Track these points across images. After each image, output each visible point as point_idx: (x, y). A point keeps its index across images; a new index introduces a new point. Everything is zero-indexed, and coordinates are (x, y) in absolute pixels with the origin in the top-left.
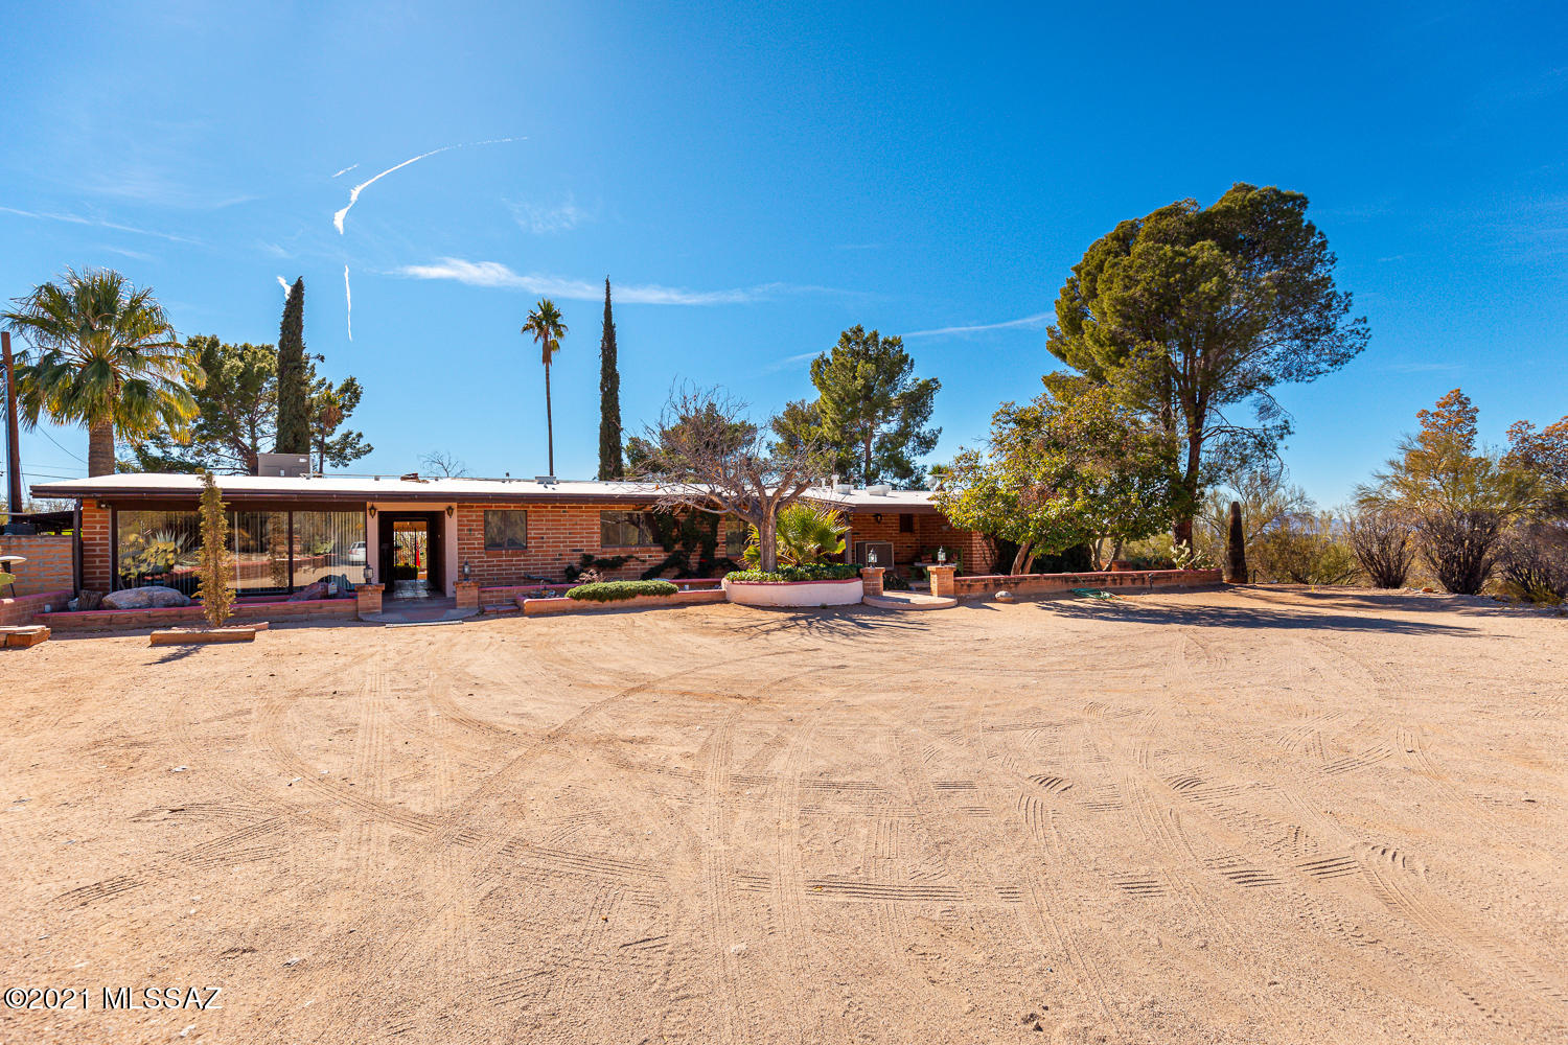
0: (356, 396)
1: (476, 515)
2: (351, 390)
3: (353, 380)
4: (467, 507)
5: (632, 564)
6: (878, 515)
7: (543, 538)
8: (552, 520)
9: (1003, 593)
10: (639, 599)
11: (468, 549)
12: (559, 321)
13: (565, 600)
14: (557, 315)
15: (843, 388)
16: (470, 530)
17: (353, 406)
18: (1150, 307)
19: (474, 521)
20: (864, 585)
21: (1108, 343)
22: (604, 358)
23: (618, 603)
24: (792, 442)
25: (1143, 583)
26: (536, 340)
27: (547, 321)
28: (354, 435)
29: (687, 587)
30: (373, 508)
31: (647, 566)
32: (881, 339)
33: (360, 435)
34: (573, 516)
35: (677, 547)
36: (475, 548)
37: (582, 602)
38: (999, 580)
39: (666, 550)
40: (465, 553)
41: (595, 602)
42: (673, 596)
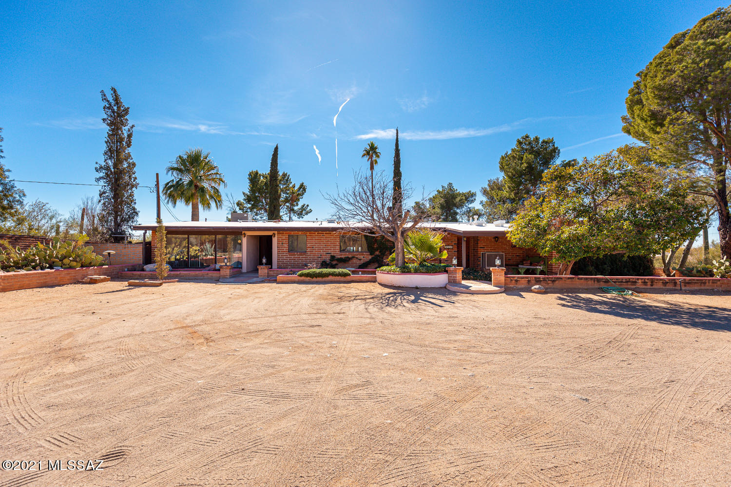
0: (304, 190)
1: (285, 237)
2: (302, 187)
3: (303, 184)
4: (281, 233)
5: (354, 261)
6: (497, 237)
7: (313, 247)
8: (318, 239)
9: (537, 286)
10: (330, 278)
11: (282, 252)
12: (377, 151)
13: (294, 277)
14: (376, 148)
15: (514, 169)
16: (282, 243)
17: (303, 194)
18: (683, 88)
19: (284, 239)
20: (449, 277)
21: (649, 119)
22: (395, 165)
23: (320, 279)
24: (492, 200)
25: (675, 286)
26: (368, 160)
27: (372, 151)
28: (306, 206)
29: (360, 273)
30: (244, 234)
31: (362, 262)
32: (541, 141)
33: (308, 206)
34: (327, 237)
35: (377, 253)
36: (284, 251)
37: (303, 278)
38: (539, 278)
39: (371, 254)
40: (280, 253)
41: (309, 278)
42: (348, 277)
